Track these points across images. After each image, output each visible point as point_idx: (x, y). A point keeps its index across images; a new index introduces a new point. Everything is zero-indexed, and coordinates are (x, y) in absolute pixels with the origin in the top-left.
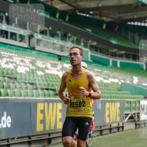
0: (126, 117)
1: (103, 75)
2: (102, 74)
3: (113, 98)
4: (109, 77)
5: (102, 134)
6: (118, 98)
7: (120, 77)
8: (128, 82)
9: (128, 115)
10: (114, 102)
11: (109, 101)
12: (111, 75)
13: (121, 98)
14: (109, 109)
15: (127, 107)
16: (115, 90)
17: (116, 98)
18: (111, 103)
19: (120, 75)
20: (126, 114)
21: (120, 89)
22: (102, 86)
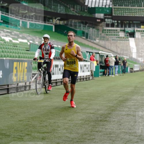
0: (33, 77)
1: (13, 35)
2: (11, 34)
3: (22, 58)
4: (19, 37)
5: (9, 92)
6: (26, 58)
7: (29, 38)
8: (37, 43)
9: (35, 74)
10: (22, 61)
11: (17, 61)
12: (21, 36)
13: (29, 58)
14: (16, 68)
15: (34, 67)
16: (24, 50)
17: (24, 58)
18: (18, 63)
19: (29, 36)
20: (33, 74)
21: (28, 50)
22: (11, 46)
